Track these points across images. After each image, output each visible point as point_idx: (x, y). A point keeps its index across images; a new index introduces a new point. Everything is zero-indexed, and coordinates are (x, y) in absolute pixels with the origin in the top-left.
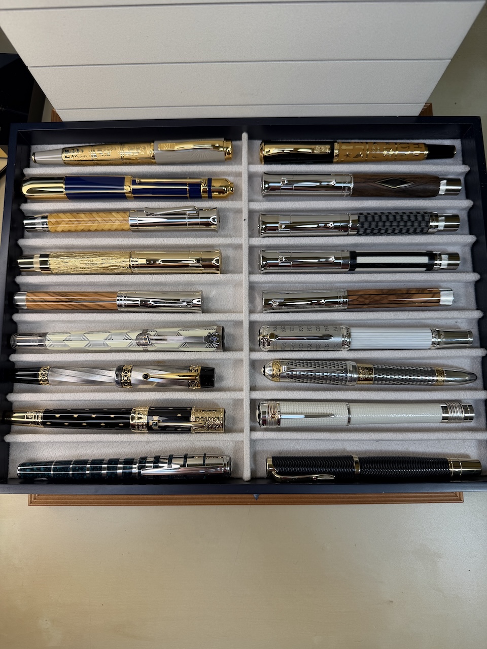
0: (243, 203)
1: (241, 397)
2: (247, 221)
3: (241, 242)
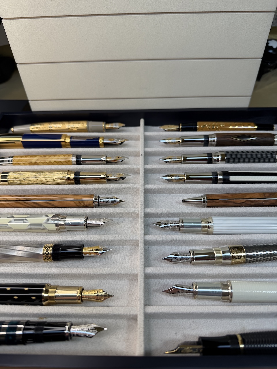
0: (140, 148)
1: (136, 273)
2: (143, 156)
3: (139, 167)
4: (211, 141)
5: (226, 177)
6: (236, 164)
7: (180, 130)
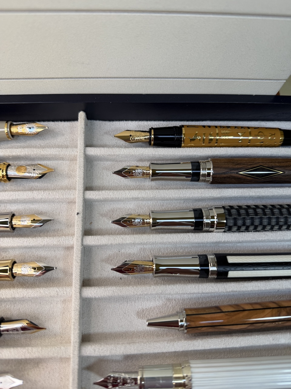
0: (77, 193)
2: (81, 215)
4: (204, 175)
5: (222, 269)
6: (241, 233)
7: (152, 143)
